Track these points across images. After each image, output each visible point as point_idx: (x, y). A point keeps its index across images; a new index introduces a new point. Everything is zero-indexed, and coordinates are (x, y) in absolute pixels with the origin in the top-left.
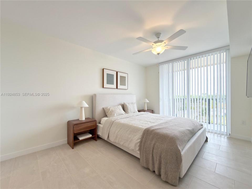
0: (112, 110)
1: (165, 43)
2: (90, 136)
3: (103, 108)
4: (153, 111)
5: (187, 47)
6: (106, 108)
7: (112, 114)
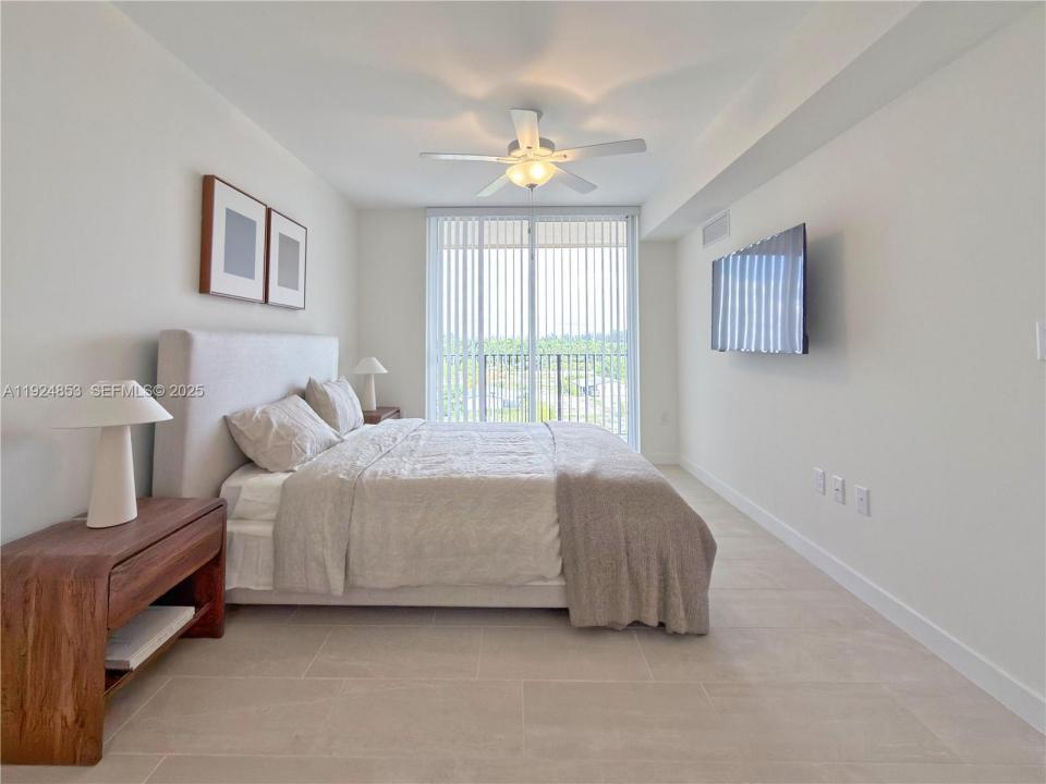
0: (282, 426)
1: (565, 156)
2: (186, 615)
3: (225, 418)
4: (398, 411)
5: (594, 187)
6: (246, 416)
7: (290, 446)
